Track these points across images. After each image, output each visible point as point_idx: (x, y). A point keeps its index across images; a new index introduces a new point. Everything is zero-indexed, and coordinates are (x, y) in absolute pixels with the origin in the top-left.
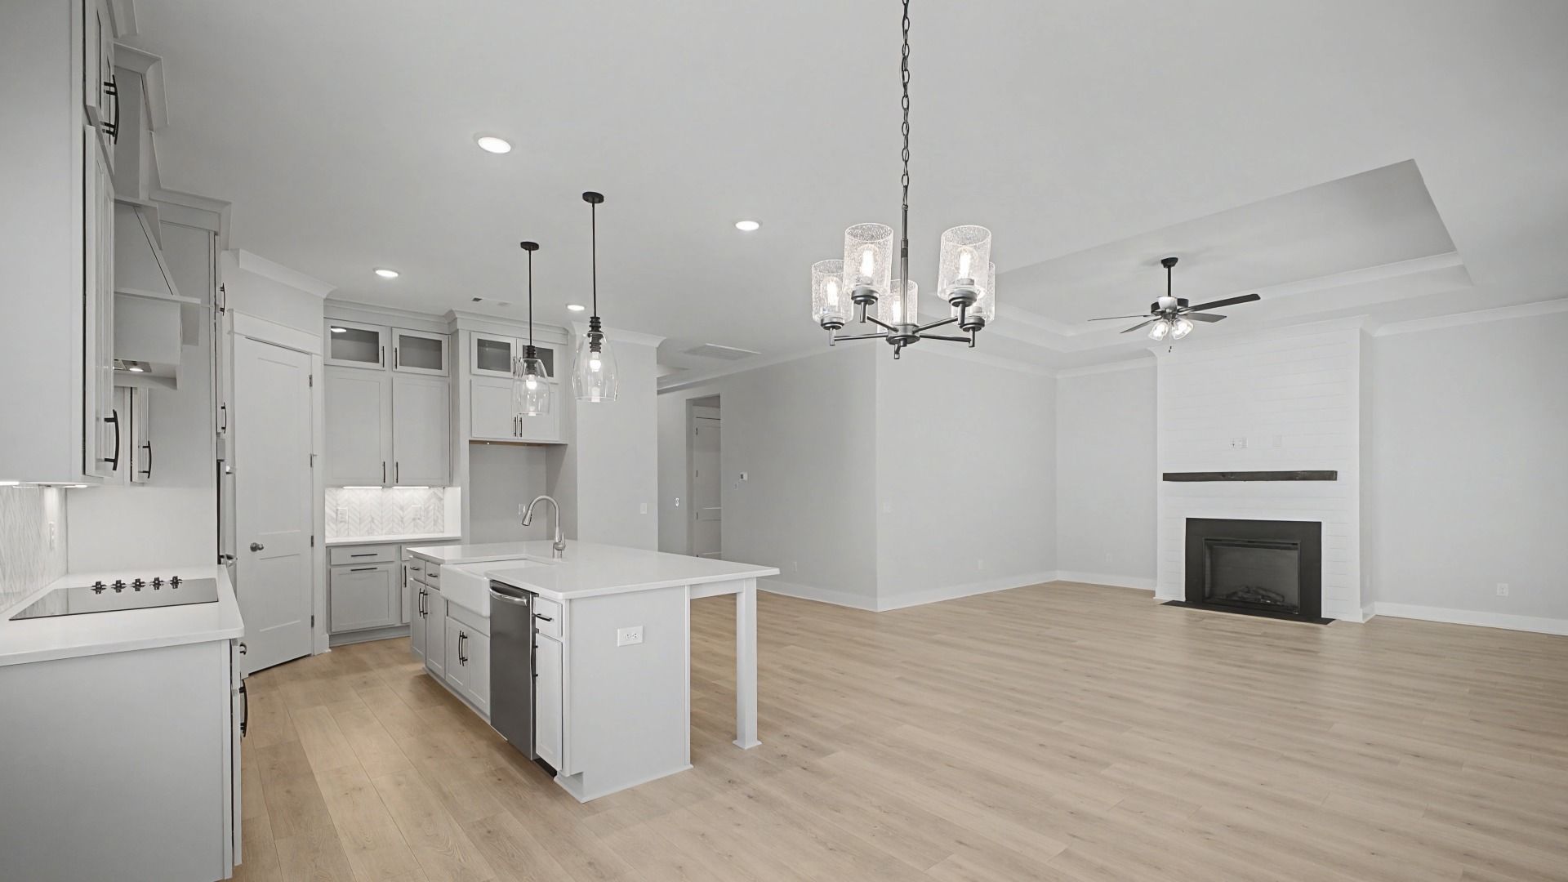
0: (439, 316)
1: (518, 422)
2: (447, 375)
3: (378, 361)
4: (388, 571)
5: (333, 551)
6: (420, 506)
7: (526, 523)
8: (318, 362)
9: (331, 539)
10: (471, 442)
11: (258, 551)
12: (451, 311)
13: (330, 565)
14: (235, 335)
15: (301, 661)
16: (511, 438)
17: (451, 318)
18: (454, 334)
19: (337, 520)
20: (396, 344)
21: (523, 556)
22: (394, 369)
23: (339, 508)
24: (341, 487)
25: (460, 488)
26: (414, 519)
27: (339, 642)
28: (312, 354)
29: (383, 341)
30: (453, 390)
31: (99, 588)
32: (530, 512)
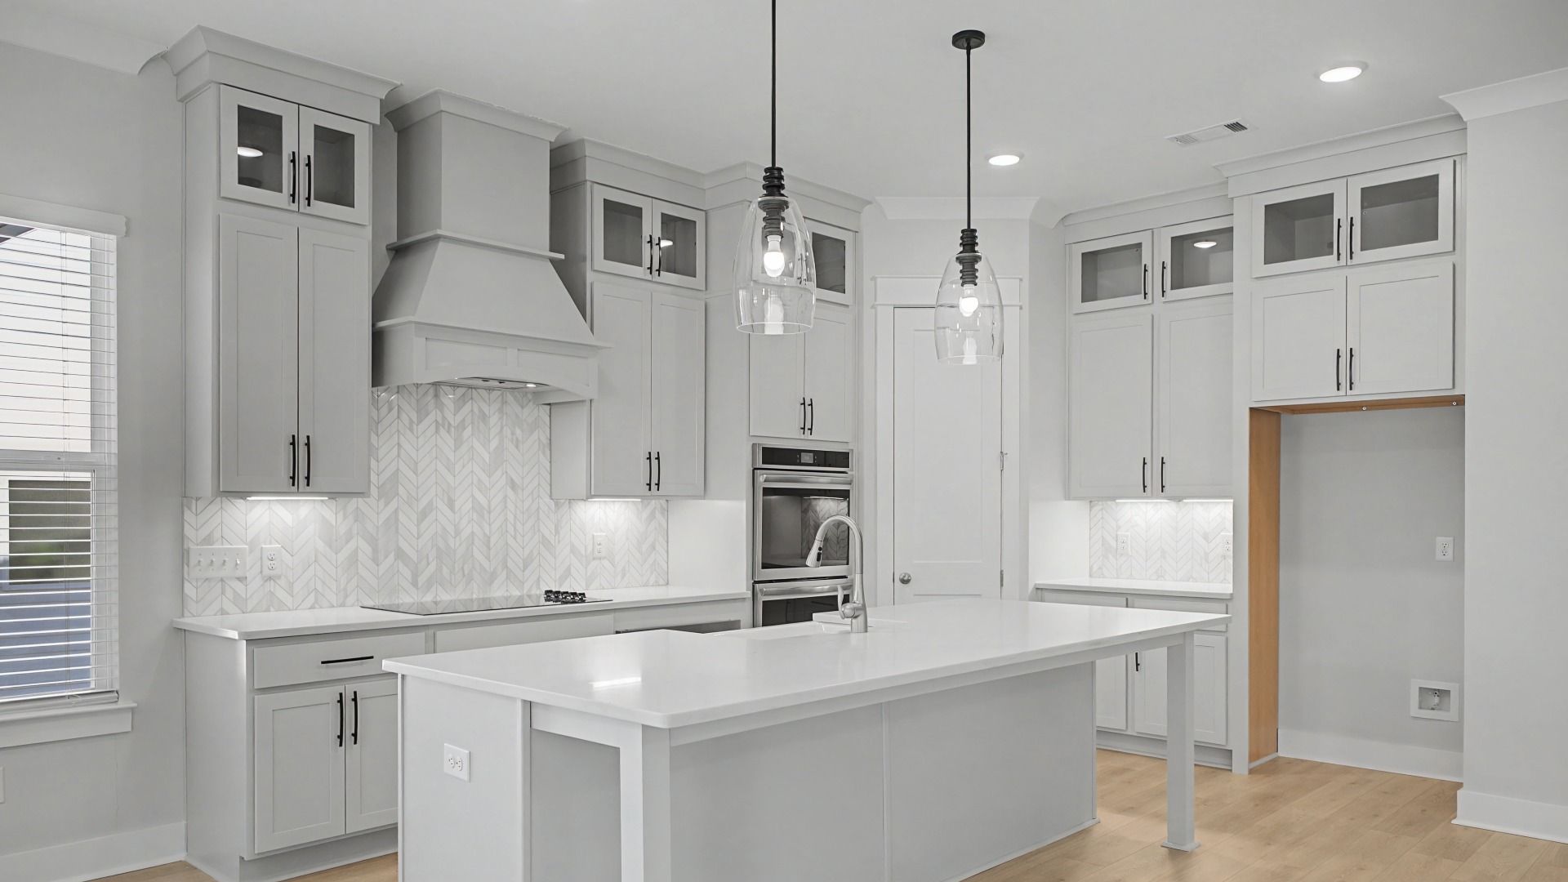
5: (1047, 595)
11: (909, 584)
14: (878, 307)
19: (1117, 551)
20: (1165, 255)
22: (1161, 298)
23: (1119, 533)
29: (1146, 257)
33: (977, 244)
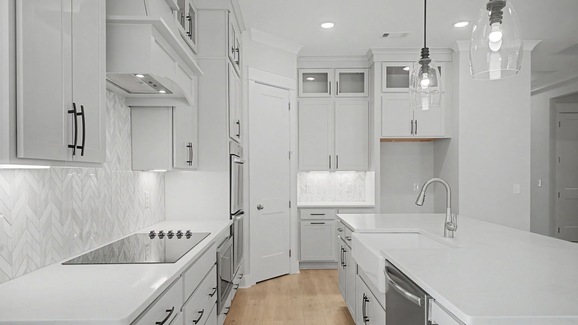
0: (363, 56)
1: (414, 125)
2: (368, 96)
3: (327, 92)
4: (331, 225)
5: (302, 210)
6: (351, 184)
7: (420, 202)
8: (294, 94)
9: (299, 204)
10: (382, 140)
11: (261, 210)
12: (370, 50)
13: (300, 220)
14: (249, 81)
15: (283, 277)
16: (408, 135)
17: (370, 56)
18: (371, 68)
19: (306, 191)
20: (338, 79)
21: (416, 230)
22: (336, 96)
23: (307, 184)
24: (308, 171)
25: (374, 172)
26: (347, 192)
27: (305, 267)
28: (290, 89)
29: (330, 79)
30: (370, 105)
31: (152, 235)
32: (423, 193)
33: (429, 54)
